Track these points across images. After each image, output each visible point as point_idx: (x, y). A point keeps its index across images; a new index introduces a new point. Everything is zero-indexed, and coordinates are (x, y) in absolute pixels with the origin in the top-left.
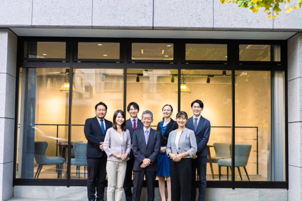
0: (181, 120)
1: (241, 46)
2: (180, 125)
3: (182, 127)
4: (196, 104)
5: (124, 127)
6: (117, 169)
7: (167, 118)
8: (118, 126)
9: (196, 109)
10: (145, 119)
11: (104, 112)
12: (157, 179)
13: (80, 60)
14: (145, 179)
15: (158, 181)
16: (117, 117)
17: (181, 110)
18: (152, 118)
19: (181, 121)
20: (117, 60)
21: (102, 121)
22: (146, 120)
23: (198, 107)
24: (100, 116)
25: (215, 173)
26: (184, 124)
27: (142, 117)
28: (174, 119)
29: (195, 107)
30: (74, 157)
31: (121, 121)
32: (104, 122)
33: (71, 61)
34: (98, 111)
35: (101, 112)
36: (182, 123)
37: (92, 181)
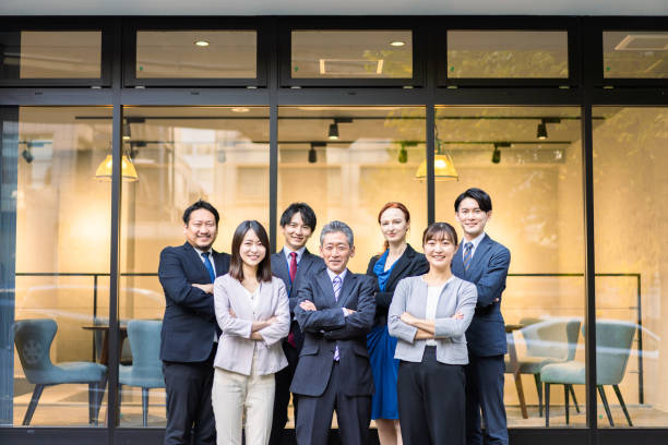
0: (438, 247)
1: (607, 36)
2: (434, 262)
3: (441, 270)
4: (469, 203)
5: (265, 272)
6: (244, 396)
7: (397, 244)
8: (246, 271)
9: (470, 215)
10: (331, 248)
11: (212, 229)
12: (373, 424)
13: (142, 81)
14: (335, 424)
15: (375, 430)
16: (245, 242)
17: (437, 220)
18: (351, 244)
19: (437, 252)
20: (250, 81)
21: (206, 254)
22: (334, 252)
23: (474, 210)
24: (200, 242)
25: (528, 402)
26: (446, 261)
27: (322, 242)
28: (417, 247)
29: (466, 211)
30: (129, 363)
31: (256, 255)
32: (211, 259)
33: (116, 85)
34: (194, 229)
35: (203, 229)
36: (442, 256)
37: (180, 433)
